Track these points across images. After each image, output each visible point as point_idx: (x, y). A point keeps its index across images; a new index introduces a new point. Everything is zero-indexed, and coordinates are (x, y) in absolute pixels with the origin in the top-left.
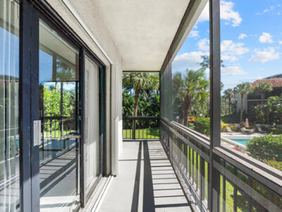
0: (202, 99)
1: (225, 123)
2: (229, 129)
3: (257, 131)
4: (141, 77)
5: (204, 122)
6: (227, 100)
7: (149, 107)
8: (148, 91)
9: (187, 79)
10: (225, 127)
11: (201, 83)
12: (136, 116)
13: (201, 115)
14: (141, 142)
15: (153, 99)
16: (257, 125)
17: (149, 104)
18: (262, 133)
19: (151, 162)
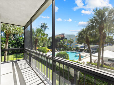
0: (42, 40)
1: (49, 49)
2: (50, 51)
3: (57, 51)
4: (11, 27)
5: (42, 49)
6: (49, 41)
7: (15, 43)
8: (14, 35)
9: (36, 32)
10: (49, 50)
11: (42, 34)
12: (7, 49)
13: (41, 46)
14: (13, 62)
15: (17, 39)
16: (58, 49)
17: (14, 42)
18: (59, 51)
19: (21, 70)
